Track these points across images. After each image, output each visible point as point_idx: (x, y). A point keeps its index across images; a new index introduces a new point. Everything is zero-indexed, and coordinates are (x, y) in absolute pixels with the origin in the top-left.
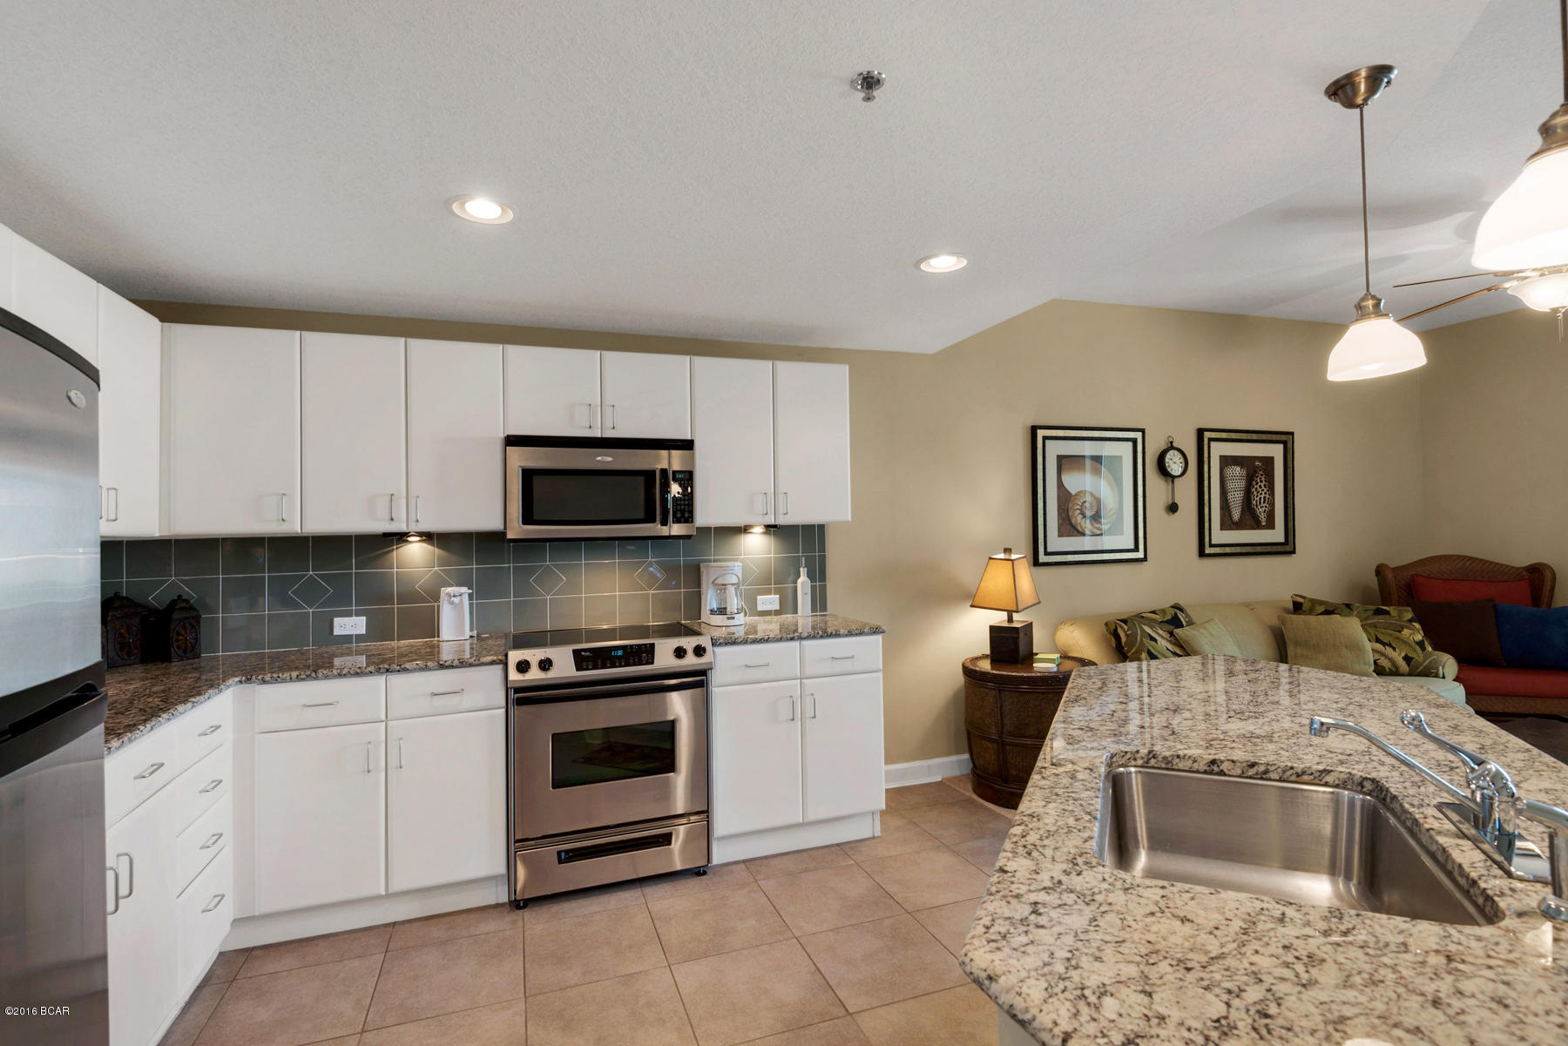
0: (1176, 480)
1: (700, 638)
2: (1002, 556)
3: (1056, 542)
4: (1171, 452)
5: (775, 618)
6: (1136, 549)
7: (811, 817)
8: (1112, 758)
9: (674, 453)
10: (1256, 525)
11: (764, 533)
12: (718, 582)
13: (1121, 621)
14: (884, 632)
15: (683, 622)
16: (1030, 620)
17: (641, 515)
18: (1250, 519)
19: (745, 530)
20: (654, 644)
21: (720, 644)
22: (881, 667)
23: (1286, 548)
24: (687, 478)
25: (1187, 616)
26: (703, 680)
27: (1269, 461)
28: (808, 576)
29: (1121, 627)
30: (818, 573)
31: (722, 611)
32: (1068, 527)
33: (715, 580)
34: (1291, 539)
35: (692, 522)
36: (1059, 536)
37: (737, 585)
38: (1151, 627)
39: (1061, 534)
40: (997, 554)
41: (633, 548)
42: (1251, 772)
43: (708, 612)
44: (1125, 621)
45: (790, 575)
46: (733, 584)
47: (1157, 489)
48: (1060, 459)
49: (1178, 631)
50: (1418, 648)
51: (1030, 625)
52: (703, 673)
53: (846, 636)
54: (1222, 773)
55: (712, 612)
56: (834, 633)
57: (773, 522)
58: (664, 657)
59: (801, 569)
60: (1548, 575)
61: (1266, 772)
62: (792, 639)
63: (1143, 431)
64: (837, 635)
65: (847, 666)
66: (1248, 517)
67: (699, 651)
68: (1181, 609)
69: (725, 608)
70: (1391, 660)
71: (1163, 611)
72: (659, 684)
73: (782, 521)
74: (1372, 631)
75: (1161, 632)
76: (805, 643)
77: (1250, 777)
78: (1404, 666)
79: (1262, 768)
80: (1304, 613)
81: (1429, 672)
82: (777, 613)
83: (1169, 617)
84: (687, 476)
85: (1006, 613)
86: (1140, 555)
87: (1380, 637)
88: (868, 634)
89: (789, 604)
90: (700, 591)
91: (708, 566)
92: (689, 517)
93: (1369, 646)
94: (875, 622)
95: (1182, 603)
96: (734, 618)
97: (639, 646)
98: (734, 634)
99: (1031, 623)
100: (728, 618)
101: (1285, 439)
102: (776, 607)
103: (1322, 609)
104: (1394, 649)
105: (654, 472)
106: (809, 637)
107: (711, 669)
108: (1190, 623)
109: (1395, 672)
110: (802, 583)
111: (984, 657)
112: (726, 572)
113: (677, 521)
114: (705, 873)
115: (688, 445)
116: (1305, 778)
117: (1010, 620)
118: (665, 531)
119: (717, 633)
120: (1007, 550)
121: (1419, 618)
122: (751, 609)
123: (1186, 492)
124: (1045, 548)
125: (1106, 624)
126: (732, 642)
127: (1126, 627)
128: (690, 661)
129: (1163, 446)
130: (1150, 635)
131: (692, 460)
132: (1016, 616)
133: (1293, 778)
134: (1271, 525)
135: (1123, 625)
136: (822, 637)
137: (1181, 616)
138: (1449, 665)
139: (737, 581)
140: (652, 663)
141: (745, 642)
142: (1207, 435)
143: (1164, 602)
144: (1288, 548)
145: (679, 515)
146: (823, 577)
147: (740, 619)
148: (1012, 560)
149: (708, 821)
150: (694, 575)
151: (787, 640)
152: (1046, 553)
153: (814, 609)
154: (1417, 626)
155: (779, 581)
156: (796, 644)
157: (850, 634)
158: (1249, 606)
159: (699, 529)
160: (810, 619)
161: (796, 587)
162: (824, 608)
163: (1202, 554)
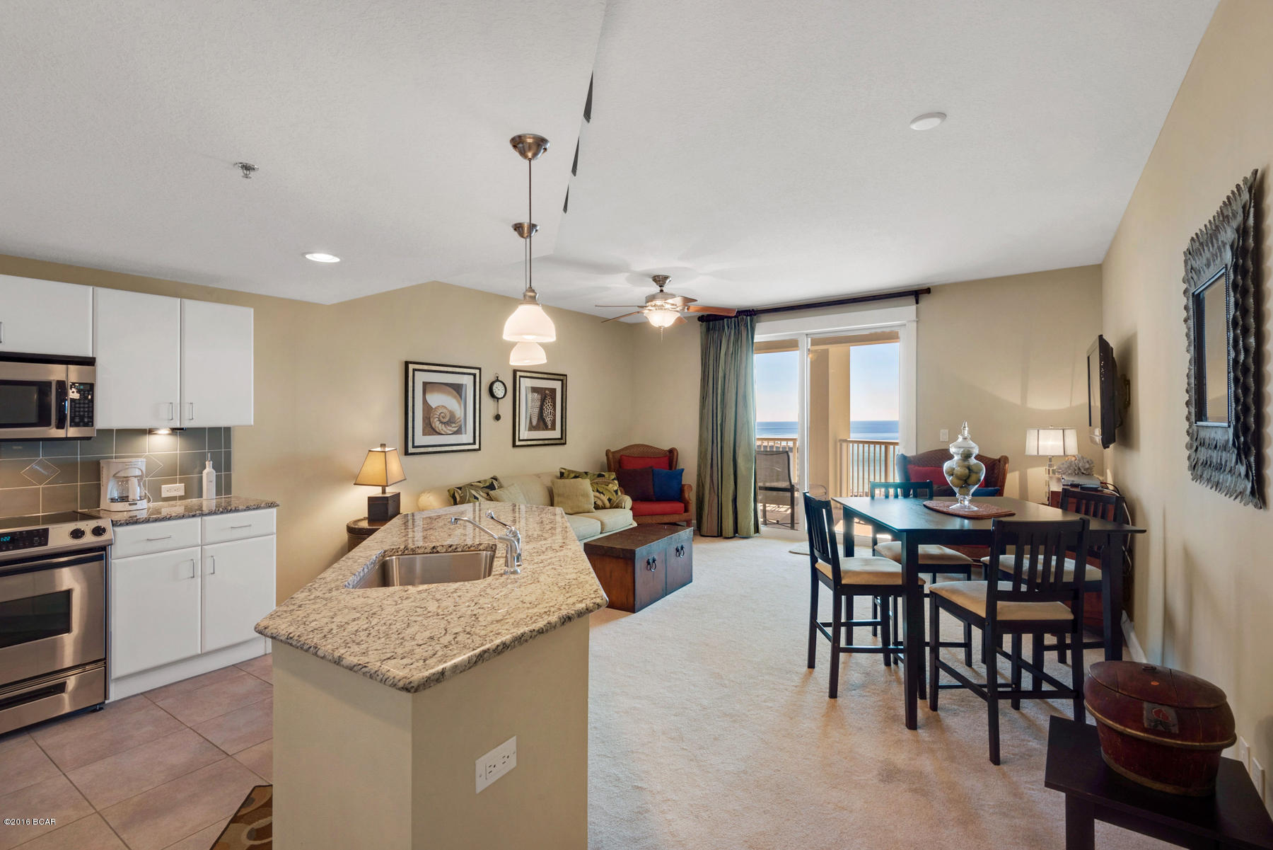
0: (499, 401)
1: (99, 520)
2: (379, 449)
3: (421, 439)
4: (497, 383)
5: (179, 502)
6: (474, 443)
7: (209, 648)
8: (385, 552)
9: (71, 367)
10: (546, 428)
11: (169, 434)
12: (118, 475)
13: (458, 488)
14: (278, 506)
15: (79, 510)
16: (397, 491)
17: (34, 419)
18: (542, 423)
19: (150, 432)
20: (48, 529)
21: (121, 525)
22: (275, 531)
23: (561, 441)
24: (88, 389)
25: (499, 483)
26: (103, 555)
27: (553, 391)
28: (213, 468)
29: (457, 492)
30: (224, 466)
31: (124, 499)
32: (429, 429)
33: (115, 474)
34: (564, 435)
35: (92, 425)
36: (423, 435)
37: (140, 478)
38: (476, 491)
39: (424, 434)
40: (376, 448)
41: (20, 447)
42: (450, 549)
43: (108, 501)
44: (460, 488)
45: (196, 467)
46: (135, 477)
47: (488, 406)
48: (425, 384)
49: (492, 493)
50: (614, 494)
51: (398, 495)
52: (104, 548)
53: (245, 510)
54: (438, 552)
55: (113, 500)
56: (234, 509)
57: (178, 426)
58: (60, 537)
59: (207, 463)
60: (675, 454)
61: (456, 548)
62: (194, 516)
63: (480, 369)
64: (237, 510)
65: (244, 532)
66: (541, 423)
67: (98, 531)
68: (496, 479)
69: (128, 497)
70: (602, 501)
71: (485, 481)
72: (51, 562)
73: (186, 425)
74: (595, 486)
75: (481, 493)
76: (205, 518)
77: (450, 552)
78: (608, 504)
79: (454, 547)
80: (565, 478)
81: (618, 506)
82: (181, 498)
83: (488, 484)
84: (88, 387)
85: (381, 488)
86: (477, 446)
87: (599, 489)
88: (264, 508)
89: (194, 489)
90: (100, 484)
91: (109, 463)
92: (89, 422)
93: (592, 494)
94: (270, 499)
95: (498, 476)
96: (136, 504)
97: (28, 532)
98: (136, 516)
99: (399, 493)
100: (130, 505)
101: (562, 378)
102: (182, 493)
103: (573, 475)
104: (604, 495)
105: (49, 384)
106: (211, 513)
107: (111, 545)
108: (501, 487)
109: (604, 508)
110: (208, 474)
111: (364, 519)
112: (127, 467)
113: (74, 424)
114: (101, 709)
115: (89, 362)
116: (472, 549)
117: (384, 492)
118: (60, 433)
119: (117, 517)
120: (383, 445)
121: (618, 478)
122: (156, 494)
123: (505, 407)
124: (413, 443)
125: (449, 491)
126: (133, 521)
127: (460, 492)
128: (89, 540)
129: (493, 379)
130: (475, 496)
131: (94, 373)
132: (388, 489)
133: (467, 550)
134: (553, 428)
135: (458, 490)
136: (222, 513)
137: (495, 483)
138: (628, 501)
139: (140, 474)
140: (46, 544)
141: (147, 521)
142: (519, 374)
143: (486, 476)
144: (563, 441)
145: (77, 420)
146: (228, 467)
147: (143, 504)
148: (385, 452)
149: (105, 667)
150: (94, 471)
151: (189, 517)
152: (414, 447)
153: (218, 492)
154: (616, 482)
155: (186, 472)
156: (199, 519)
157: (248, 509)
158: (538, 476)
159: (99, 431)
160: (215, 501)
161: (202, 476)
162: (228, 490)
163: (514, 445)
